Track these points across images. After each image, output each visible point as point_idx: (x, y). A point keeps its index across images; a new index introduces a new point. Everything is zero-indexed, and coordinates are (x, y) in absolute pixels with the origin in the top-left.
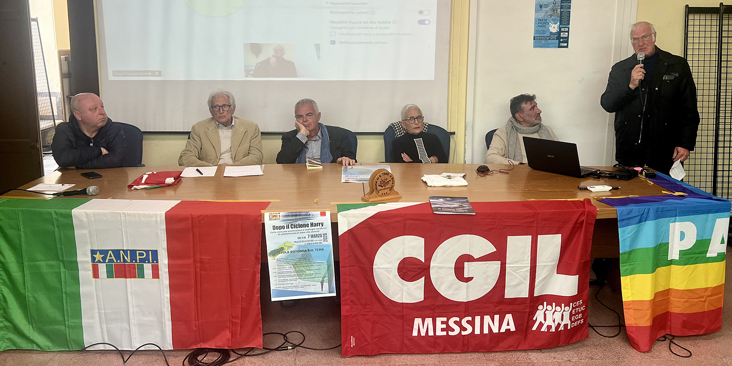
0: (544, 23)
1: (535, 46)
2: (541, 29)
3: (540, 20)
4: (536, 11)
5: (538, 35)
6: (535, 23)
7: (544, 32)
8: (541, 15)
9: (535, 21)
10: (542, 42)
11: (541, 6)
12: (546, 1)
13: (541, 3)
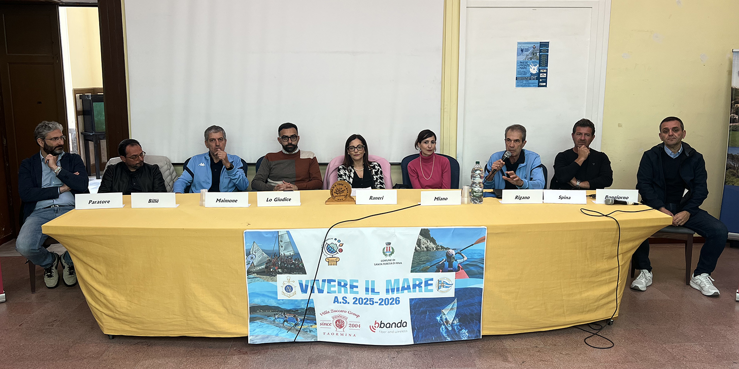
0: (525, 65)
1: (517, 86)
2: (522, 70)
3: (522, 63)
4: (518, 55)
5: (520, 76)
6: (517, 66)
7: (525, 73)
8: (523, 58)
9: (517, 63)
10: (524, 82)
11: (522, 51)
12: (526, 46)
13: (522, 47)
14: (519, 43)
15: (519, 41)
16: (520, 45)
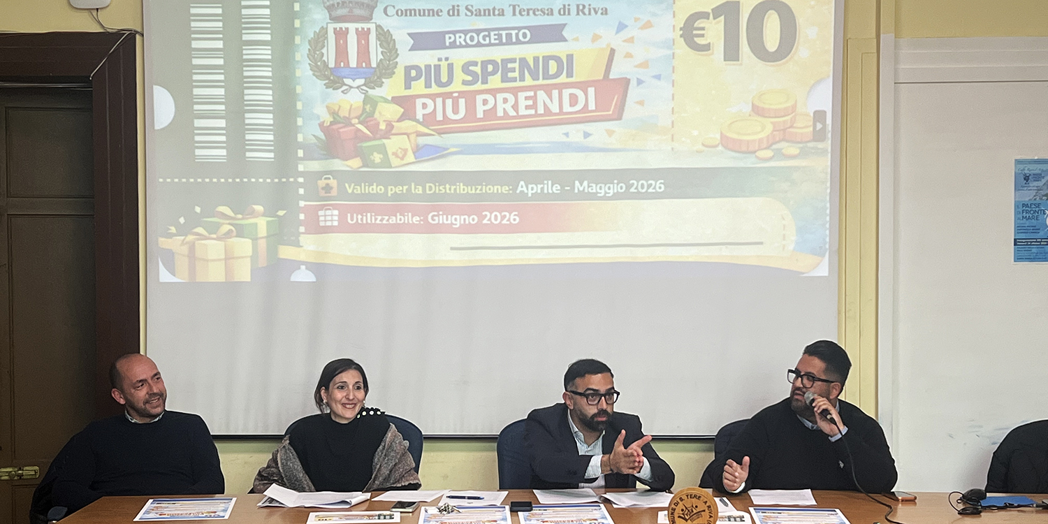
0: (1035, 212)
1: (1018, 259)
2: (1027, 223)
3: (1027, 206)
4: (1017, 188)
5: (1023, 236)
6: (1016, 213)
7: (1036, 230)
8: (1028, 196)
9: (1016, 206)
10: (1034, 250)
11: (1027, 178)
12: (1036, 169)
13: (1026, 172)
14: (1018, 162)
15: (1018, 157)
16: (1022, 167)
